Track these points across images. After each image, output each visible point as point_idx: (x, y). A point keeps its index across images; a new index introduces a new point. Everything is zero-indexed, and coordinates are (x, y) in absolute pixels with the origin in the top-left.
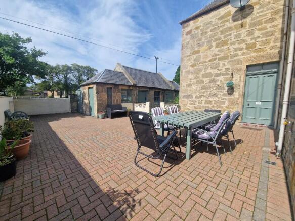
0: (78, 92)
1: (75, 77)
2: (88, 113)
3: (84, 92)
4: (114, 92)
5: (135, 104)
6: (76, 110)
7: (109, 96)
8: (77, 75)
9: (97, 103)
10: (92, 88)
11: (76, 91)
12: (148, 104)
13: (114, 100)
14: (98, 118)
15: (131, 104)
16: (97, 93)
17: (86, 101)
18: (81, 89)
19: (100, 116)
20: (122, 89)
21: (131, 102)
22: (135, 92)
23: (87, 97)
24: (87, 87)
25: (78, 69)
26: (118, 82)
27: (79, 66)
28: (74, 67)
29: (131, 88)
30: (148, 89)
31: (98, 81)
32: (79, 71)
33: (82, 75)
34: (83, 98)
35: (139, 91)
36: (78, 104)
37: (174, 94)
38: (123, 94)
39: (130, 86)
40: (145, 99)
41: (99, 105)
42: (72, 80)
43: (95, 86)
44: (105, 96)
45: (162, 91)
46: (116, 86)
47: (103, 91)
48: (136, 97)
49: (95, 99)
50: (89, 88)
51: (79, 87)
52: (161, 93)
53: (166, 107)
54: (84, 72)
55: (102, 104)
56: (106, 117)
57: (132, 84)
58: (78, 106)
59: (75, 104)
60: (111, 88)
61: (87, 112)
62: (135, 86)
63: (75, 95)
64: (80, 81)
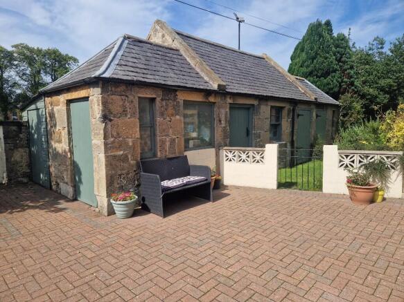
0: (29, 116)
1: (22, 75)
2: (67, 189)
3: (52, 115)
4: (162, 114)
5: (224, 153)
6: (25, 175)
7: (149, 128)
8: (28, 72)
9: (107, 157)
10: (86, 99)
11: (24, 114)
12: (272, 150)
13: (163, 142)
14: (111, 212)
15: (212, 151)
16: (106, 118)
17: (61, 146)
18: (40, 104)
19: (119, 208)
20: (188, 104)
21: (210, 144)
22: (223, 111)
23: (64, 133)
24: (63, 98)
25: (29, 56)
26: (172, 79)
27: (31, 50)
28: (19, 54)
29: (212, 99)
30: (255, 103)
31: (107, 75)
32: (31, 62)
33: (39, 72)
34: (48, 135)
35: (232, 107)
36: (31, 155)
37: (314, 115)
38: (188, 120)
39: (208, 93)
40: (248, 133)
41: (111, 163)
42: (15, 84)
43: (95, 94)
44: (132, 130)
45: (287, 106)
46: (169, 90)
47: (124, 112)
48: (224, 130)
49: (98, 141)
50: (69, 102)
51: (34, 101)
52: (285, 113)
53: (347, 161)
54: (45, 64)
55: (124, 159)
56: (141, 208)
57: (215, 87)
58: (33, 161)
59: (20, 155)
60: (153, 100)
61: (62, 185)
62: (222, 92)
63: (22, 126)
64: (36, 85)
